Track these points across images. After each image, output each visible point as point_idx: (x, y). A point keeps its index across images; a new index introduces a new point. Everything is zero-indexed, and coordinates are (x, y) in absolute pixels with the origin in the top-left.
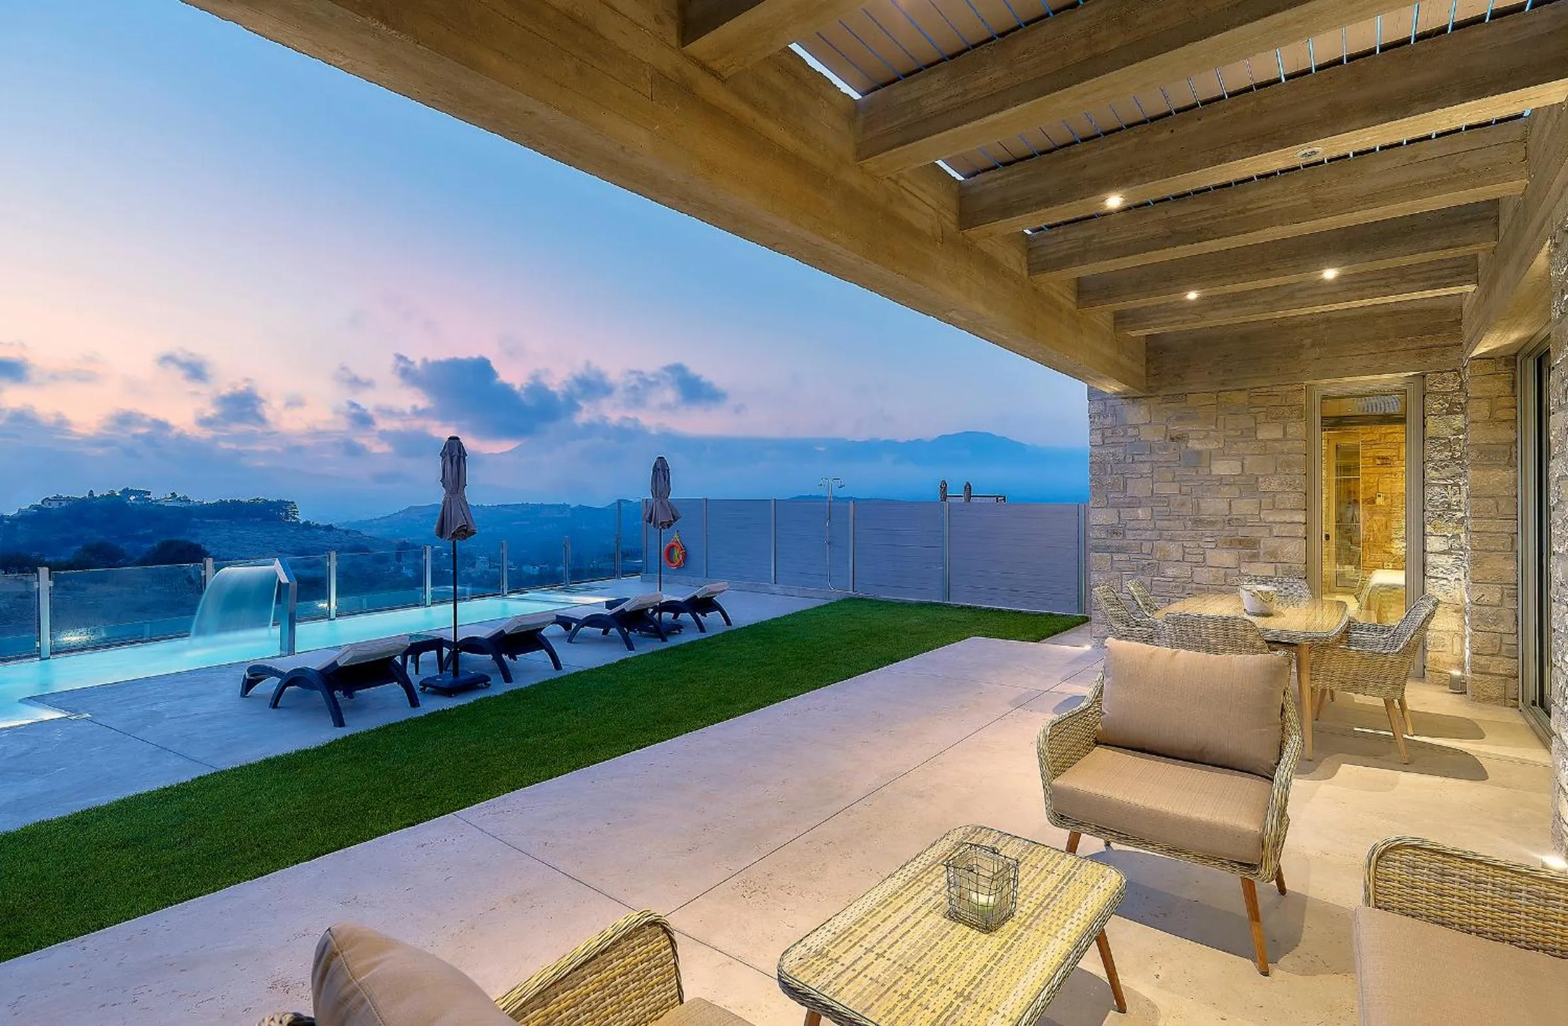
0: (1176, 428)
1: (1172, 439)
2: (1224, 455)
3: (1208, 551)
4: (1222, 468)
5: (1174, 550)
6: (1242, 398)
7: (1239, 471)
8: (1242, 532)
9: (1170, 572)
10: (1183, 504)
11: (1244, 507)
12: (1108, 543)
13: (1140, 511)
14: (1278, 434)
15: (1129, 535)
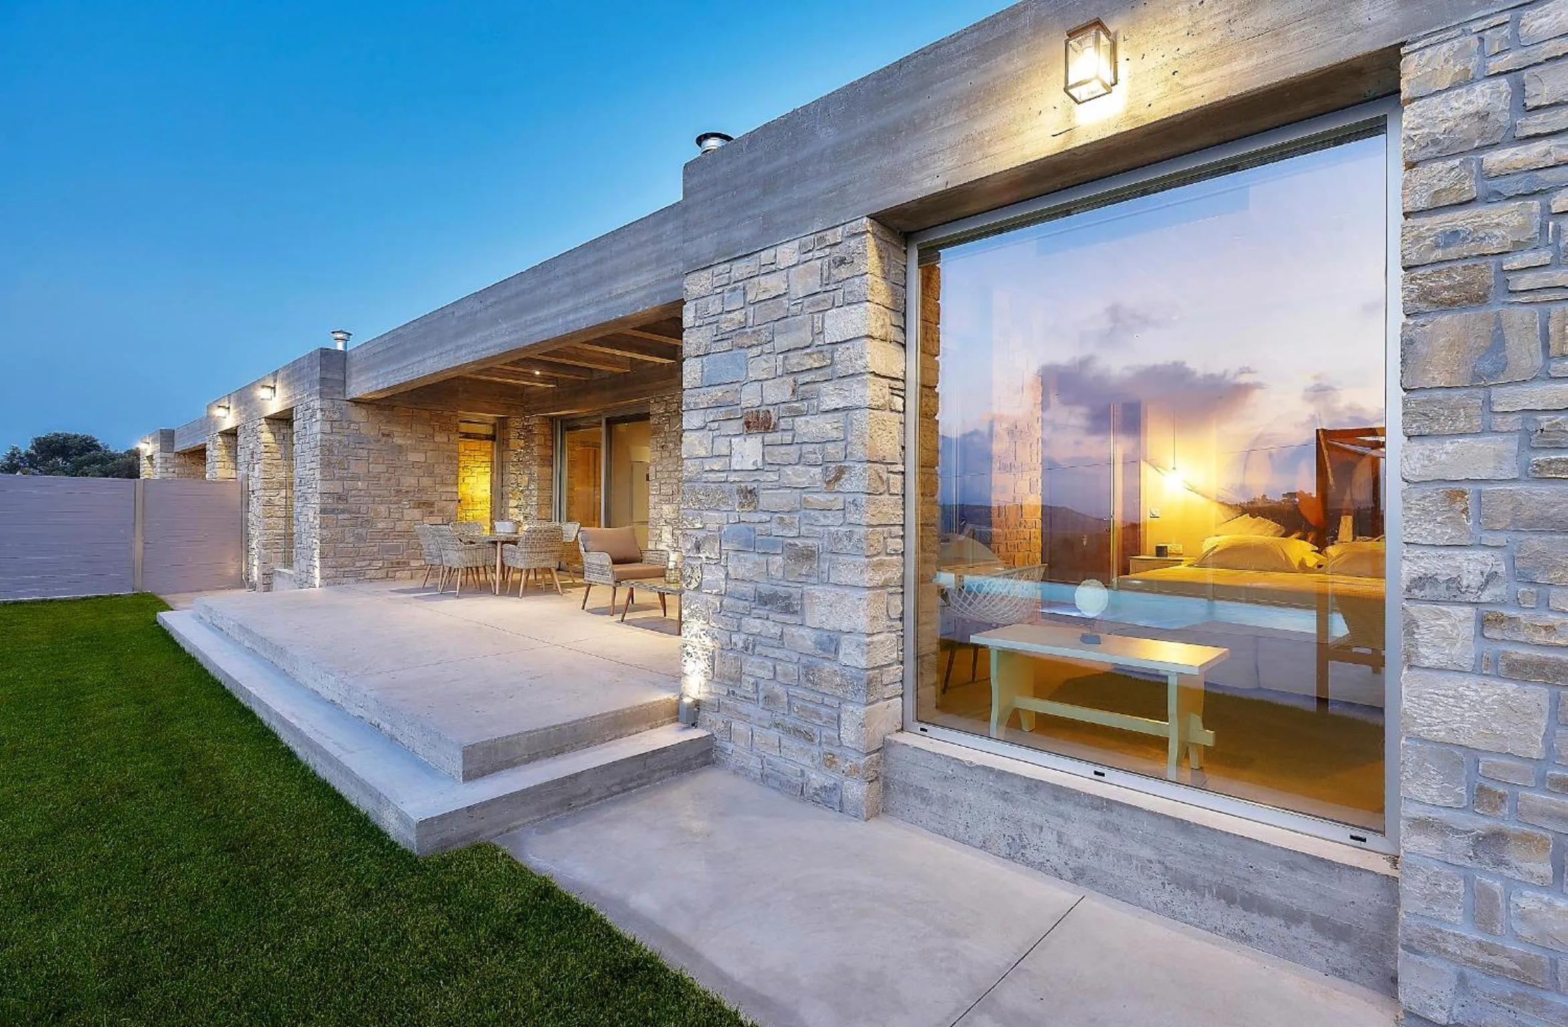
0: (386, 428)
1: (383, 435)
2: (416, 450)
3: (405, 511)
4: (413, 457)
5: (383, 509)
6: (426, 414)
7: (424, 460)
8: (425, 498)
9: (380, 526)
10: (389, 480)
11: (426, 481)
12: (335, 506)
13: (359, 483)
14: (446, 440)
15: (351, 500)
